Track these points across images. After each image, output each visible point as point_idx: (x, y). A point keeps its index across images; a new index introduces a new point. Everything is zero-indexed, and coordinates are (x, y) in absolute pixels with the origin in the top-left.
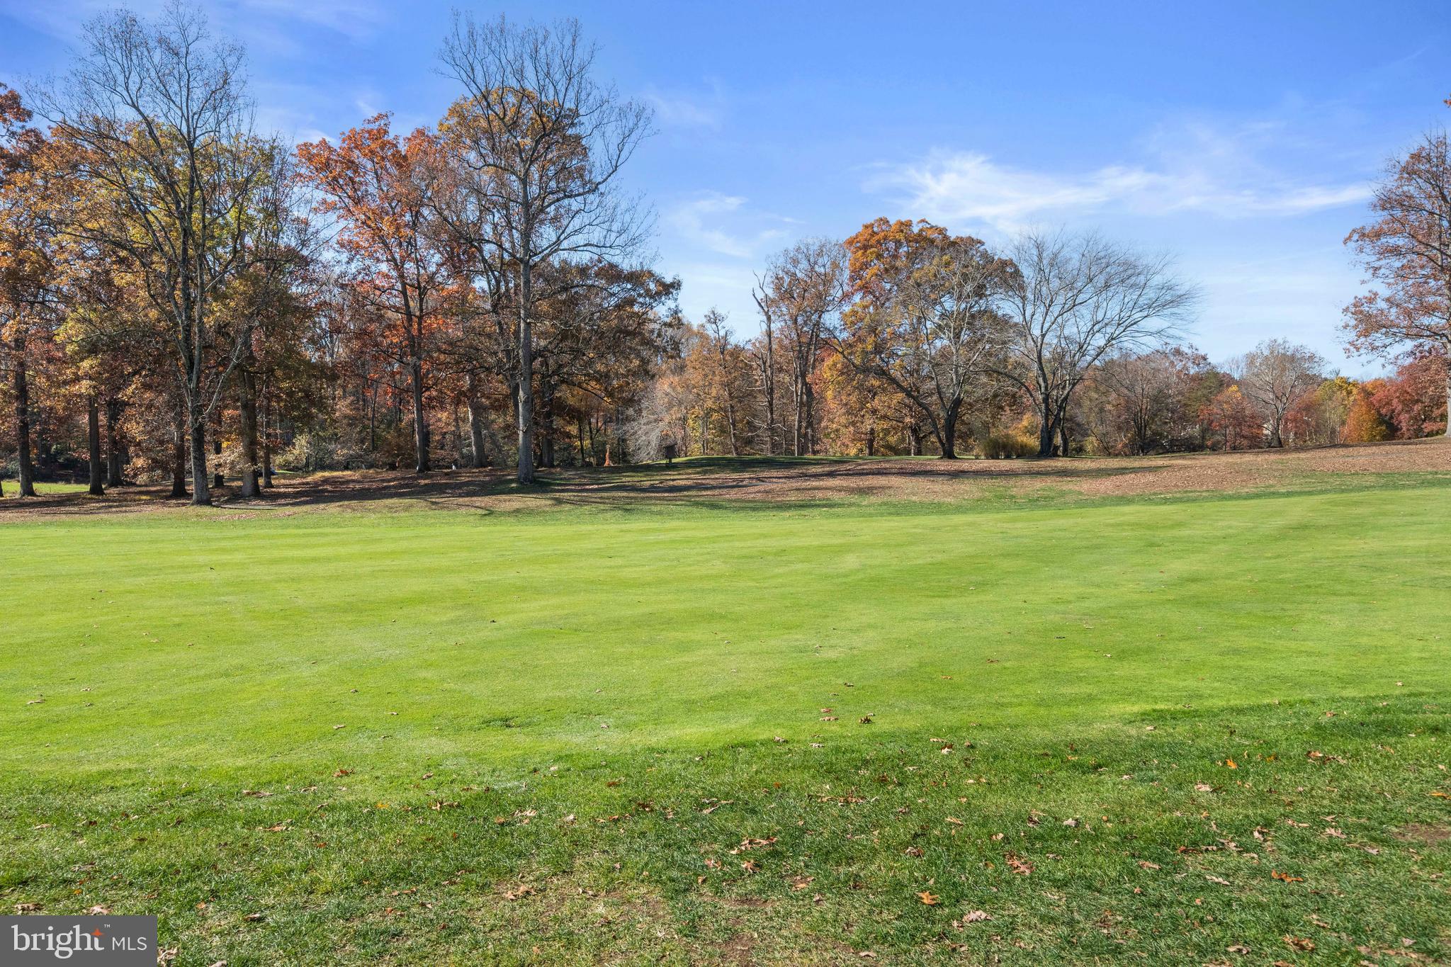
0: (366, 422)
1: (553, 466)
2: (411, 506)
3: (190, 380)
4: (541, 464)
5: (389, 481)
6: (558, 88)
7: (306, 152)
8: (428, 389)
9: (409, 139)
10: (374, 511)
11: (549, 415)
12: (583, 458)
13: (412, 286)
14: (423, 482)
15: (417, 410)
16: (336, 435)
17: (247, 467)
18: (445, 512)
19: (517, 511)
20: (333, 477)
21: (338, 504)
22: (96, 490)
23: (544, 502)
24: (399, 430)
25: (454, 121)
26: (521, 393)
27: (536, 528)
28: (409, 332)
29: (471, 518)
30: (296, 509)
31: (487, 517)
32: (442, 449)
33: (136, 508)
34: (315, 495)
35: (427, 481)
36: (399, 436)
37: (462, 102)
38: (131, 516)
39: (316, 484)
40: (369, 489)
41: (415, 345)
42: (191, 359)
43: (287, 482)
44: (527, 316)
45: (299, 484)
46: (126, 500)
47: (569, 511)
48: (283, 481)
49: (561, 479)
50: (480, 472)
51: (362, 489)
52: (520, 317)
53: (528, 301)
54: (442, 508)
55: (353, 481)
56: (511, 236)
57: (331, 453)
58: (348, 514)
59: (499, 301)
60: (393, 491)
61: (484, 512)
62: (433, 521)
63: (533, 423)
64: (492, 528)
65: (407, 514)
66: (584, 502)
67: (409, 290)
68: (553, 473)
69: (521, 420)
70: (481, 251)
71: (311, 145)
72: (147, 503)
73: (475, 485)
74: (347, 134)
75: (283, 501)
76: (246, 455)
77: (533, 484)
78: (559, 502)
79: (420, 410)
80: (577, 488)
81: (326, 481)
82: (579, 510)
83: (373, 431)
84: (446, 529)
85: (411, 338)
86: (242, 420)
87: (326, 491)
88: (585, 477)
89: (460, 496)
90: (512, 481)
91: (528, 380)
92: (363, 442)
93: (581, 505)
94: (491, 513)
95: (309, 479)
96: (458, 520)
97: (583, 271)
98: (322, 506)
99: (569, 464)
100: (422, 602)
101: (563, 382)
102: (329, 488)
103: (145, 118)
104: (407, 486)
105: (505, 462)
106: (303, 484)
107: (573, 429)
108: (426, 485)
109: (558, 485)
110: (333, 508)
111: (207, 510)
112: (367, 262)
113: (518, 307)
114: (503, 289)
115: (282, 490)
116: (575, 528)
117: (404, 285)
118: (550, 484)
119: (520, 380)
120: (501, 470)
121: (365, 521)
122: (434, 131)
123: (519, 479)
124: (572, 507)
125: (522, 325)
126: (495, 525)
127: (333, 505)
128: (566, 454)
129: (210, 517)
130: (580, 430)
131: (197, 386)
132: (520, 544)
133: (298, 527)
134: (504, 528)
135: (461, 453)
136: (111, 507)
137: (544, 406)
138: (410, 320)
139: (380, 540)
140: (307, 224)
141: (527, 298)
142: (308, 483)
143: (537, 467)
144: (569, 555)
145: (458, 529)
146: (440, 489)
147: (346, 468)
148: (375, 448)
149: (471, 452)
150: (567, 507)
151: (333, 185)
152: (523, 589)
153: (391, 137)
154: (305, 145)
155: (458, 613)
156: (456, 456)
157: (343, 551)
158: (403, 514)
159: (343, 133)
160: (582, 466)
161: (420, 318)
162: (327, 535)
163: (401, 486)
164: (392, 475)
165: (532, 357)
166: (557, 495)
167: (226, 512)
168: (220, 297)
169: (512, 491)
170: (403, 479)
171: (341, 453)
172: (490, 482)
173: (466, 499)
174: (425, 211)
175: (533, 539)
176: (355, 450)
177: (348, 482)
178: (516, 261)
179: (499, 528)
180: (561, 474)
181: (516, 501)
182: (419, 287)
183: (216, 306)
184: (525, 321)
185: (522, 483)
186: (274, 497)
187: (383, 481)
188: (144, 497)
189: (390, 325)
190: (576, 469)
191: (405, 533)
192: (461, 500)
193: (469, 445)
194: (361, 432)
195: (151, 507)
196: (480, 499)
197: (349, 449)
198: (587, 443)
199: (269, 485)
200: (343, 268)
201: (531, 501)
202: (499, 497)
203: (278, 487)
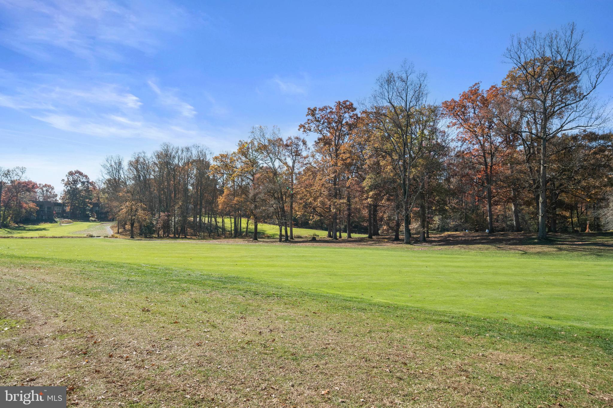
0: (463, 210)
1: (556, 232)
2: (489, 248)
3: (405, 198)
4: (550, 231)
5: (476, 237)
6: (563, 56)
7: (446, 104)
8: (494, 197)
9: (488, 91)
10: (473, 249)
11: (555, 209)
12: (573, 228)
13: (488, 153)
14: (492, 238)
15: (489, 206)
16: (450, 216)
17: (421, 229)
18: (504, 252)
19: (539, 253)
20: (452, 234)
21: (458, 246)
22: (370, 237)
23: (552, 249)
24: (477, 214)
25: (509, 80)
26: (541, 198)
27: (549, 261)
28: (486, 173)
29: (517, 255)
30: (442, 247)
31: (524, 255)
32: (497, 222)
33: (384, 244)
34: (446, 242)
35: (493, 238)
36: (477, 216)
37: (513, 70)
38: (385, 247)
39: (446, 237)
40: (468, 240)
41: (489, 179)
42: (405, 190)
43: (434, 236)
44: (545, 162)
45: (439, 237)
46: (380, 241)
47: (566, 254)
48: (432, 235)
49: (561, 239)
50: (518, 234)
51: (465, 240)
52: (540, 164)
53: (545, 156)
54: (503, 250)
55: (461, 236)
56: (536, 127)
57: (448, 223)
58: (463, 250)
59: (530, 156)
60: (478, 241)
61: (523, 252)
62: (500, 255)
63: (546, 212)
64: (528, 260)
65: (487, 251)
66: (574, 250)
67: (487, 155)
68: (556, 235)
69: (540, 211)
70: (521, 136)
71: (448, 101)
72: (387, 242)
73: (516, 240)
74: (462, 94)
75: (434, 244)
76: (421, 225)
77: (545, 240)
78: (560, 249)
79: (490, 206)
80: (570, 243)
81: (449, 236)
82: (571, 254)
83: (466, 214)
84: (506, 259)
85: (487, 175)
86: (420, 212)
87: (450, 240)
88: (574, 238)
89: (510, 245)
90: (535, 239)
91: (544, 193)
92: (461, 219)
93: (572, 252)
94: (526, 253)
95: (443, 235)
96: (511, 255)
97: (575, 138)
98: (452, 246)
99: (565, 230)
100: (508, 284)
101: (563, 191)
102: (451, 239)
103: (393, 106)
104: (485, 239)
105: (529, 229)
106: (441, 237)
107: (568, 214)
108: (493, 239)
109: (561, 241)
110: (456, 248)
111: (409, 246)
112: (470, 146)
113: (540, 160)
114: (532, 151)
115: (433, 239)
116: (570, 262)
117: (484, 153)
118: (555, 241)
119: (540, 193)
120: (529, 233)
121: (470, 253)
122: (499, 85)
123: (539, 237)
124: (567, 252)
125: (542, 168)
126: (529, 258)
127: (456, 246)
128: (563, 225)
129: (411, 249)
130: (571, 213)
131: (407, 200)
132: (543, 267)
133: (446, 254)
134: (533, 260)
135: (507, 224)
136: (376, 243)
137: (552, 204)
138: (487, 168)
139: (481, 261)
140: (444, 132)
141: (544, 155)
142: (442, 237)
143: (548, 232)
144: (567, 273)
145: (513, 259)
146: (500, 241)
147: (456, 231)
148: (466, 222)
149: (513, 224)
150: (565, 252)
151: (456, 116)
152: (548, 284)
153: (480, 92)
154: (445, 102)
155: (524, 289)
156: (504, 225)
157: (468, 264)
158: (486, 251)
159: (460, 94)
160: (573, 232)
161: (491, 167)
162: (458, 258)
163: (483, 239)
164: (477, 234)
165: (546, 182)
166: (559, 246)
167: (416, 247)
168: (415, 166)
169: (535, 244)
170: (482, 236)
171: (452, 224)
172: (523, 239)
173: (514, 246)
174: (495, 120)
175: (549, 266)
176: (458, 222)
177: (459, 237)
178: (538, 137)
179: (530, 260)
180: (561, 236)
181: (538, 248)
182: (491, 153)
183: (413, 170)
184: (543, 166)
185: (540, 240)
186: (431, 242)
187: (474, 237)
188: (386, 240)
189: (478, 171)
190: (569, 233)
191: (489, 259)
192: (511, 246)
193: (512, 220)
194: (460, 215)
195: (389, 244)
196: (520, 246)
197: (456, 222)
198: (575, 219)
199: (428, 237)
200: (459, 149)
201: (545, 248)
202: (530, 246)
203: (431, 238)
